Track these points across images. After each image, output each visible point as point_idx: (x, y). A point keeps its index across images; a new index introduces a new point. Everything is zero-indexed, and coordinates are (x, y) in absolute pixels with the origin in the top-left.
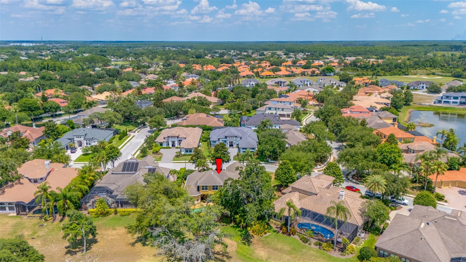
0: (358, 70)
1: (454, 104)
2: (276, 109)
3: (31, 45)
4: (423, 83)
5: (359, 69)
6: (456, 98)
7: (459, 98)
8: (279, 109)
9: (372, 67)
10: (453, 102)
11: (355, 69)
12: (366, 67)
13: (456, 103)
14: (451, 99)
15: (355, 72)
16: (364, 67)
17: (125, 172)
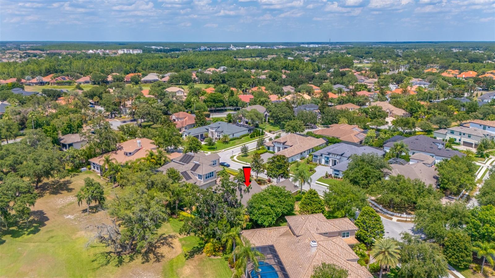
3: (317, 46)
8: (464, 134)
17: (181, 163)
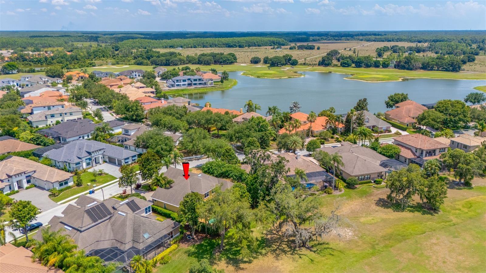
0: (30, 65)
1: (184, 86)
2: (61, 115)
4: (136, 72)
5: (32, 63)
6: (184, 81)
7: (187, 80)
8: (66, 114)
9: (46, 61)
10: (183, 85)
11: (27, 64)
12: (40, 61)
13: (185, 85)
14: (181, 82)
15: (27, 67)
16: (36, 61)
